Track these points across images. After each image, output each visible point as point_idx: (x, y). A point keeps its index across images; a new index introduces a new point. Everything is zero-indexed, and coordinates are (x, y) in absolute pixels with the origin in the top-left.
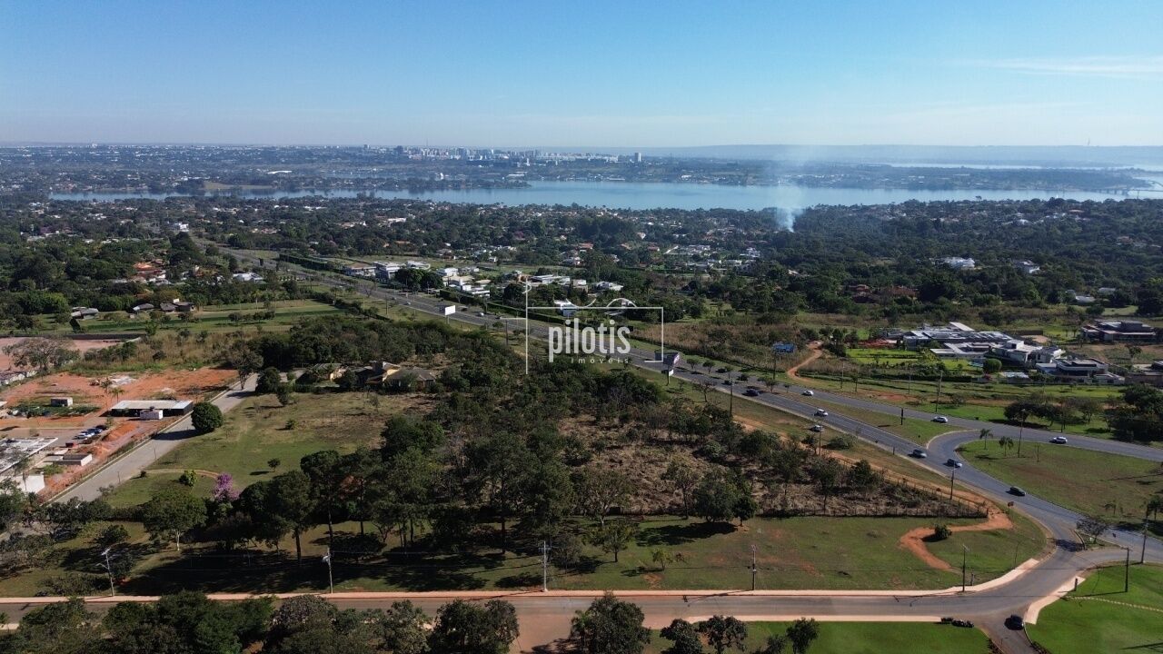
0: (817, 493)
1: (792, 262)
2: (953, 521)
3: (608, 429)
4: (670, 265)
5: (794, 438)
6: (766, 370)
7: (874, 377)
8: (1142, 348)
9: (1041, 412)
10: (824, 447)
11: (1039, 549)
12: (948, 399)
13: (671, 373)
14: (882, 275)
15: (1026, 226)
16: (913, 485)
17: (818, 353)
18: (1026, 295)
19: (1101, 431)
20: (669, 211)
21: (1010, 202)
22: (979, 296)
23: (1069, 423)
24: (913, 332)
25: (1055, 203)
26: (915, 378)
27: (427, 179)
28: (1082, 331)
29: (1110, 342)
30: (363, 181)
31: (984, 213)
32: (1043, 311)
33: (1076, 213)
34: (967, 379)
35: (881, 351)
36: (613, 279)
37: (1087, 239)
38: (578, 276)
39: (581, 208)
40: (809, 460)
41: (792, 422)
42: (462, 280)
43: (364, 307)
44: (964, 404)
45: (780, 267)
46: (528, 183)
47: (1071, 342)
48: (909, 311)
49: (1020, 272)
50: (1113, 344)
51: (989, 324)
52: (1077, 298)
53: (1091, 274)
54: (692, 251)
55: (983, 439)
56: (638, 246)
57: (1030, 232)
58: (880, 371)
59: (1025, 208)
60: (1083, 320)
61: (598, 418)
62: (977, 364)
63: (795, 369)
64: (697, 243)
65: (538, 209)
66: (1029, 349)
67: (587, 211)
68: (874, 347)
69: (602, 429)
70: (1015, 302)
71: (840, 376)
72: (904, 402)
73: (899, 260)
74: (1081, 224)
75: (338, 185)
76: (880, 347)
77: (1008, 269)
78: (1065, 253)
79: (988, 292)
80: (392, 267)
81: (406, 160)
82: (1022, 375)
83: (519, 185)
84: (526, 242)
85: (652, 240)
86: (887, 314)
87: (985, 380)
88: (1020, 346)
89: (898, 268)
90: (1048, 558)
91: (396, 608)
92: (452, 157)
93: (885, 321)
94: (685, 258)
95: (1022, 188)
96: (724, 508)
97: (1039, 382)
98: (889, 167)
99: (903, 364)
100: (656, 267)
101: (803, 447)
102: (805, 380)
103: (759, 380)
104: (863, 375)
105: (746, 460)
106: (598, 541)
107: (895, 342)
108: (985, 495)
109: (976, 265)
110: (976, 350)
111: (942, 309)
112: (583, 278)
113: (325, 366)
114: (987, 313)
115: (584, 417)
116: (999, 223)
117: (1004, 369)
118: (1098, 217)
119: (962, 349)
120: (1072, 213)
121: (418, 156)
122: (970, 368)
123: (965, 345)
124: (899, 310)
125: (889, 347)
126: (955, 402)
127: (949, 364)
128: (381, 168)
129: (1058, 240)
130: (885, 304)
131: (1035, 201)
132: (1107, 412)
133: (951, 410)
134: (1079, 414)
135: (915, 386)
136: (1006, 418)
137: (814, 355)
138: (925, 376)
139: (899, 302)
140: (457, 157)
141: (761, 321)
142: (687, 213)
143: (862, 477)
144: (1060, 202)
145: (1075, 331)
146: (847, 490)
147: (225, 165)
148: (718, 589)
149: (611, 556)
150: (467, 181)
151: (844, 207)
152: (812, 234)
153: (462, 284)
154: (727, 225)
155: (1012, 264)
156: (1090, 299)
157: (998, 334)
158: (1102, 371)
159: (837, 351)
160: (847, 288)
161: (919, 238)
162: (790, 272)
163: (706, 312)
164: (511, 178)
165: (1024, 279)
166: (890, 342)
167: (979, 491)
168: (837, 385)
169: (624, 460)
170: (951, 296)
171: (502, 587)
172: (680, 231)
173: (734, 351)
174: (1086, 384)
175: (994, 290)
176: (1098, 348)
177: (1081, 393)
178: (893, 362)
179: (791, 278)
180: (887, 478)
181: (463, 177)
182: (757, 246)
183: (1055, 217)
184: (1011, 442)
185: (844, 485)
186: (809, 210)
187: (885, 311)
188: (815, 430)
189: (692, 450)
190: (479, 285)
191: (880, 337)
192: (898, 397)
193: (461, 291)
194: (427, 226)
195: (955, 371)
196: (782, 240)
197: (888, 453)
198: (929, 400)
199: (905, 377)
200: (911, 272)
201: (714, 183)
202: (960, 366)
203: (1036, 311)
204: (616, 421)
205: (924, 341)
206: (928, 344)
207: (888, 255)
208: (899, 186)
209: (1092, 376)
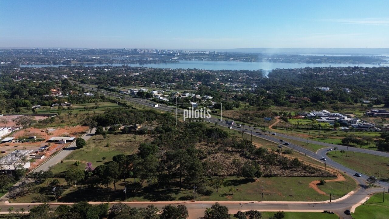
0: (282, 168)
1: (268, 89)
2: (326, 178)
3: (211, 147)
4: (228, 90)
5: (273, 150)
6: (261, 126)
7: (298, 129)
8: (386, 119)
9: (354, 141)
10: (283, 153)
11: (354, 188)
12: (323, 136)
13: (231, 128)
14: (298, 93)
15: (346, 76)
16: (312, 166)
17: (279, 121)
18: (347, 100)
19: (373, 147)
20: (226, 71)
21: (340, 68)
22: (331, 100)
23: (363, 145)
24: (310, 113)
25: (356, 68)
26: (311, 129)
27: (145, 60)
28: (366, 113)
29: (375, 117)
30: (124, 60)
31: (332, 71)
32: (353, 106)
33: (363, 72)
34: (329, 130)
35: (299, 120)
36: (209, 95)
37: (367, 81)
38: (197, 94)
39: (197, 70)
40: (278, 157)
41: (272, 144)
42: (159, 95)
43: (128, 105)
44: (328, 138)
45: (264, 90)
46: (179, 61)
47: (362, 117)
48: (308, 106)
49: (345, 92)
50: (376, 117)
51: (335, 110)
52: (364, 101)
53: (369, 93)
54: (234, 85)
55: (335, 150)
56: (217, 83)
57: (348, 78)
58: (299, 127)
59: (346, 70)
60: (366, 109)
61: (208, 143)
62: (331, 124)
63: (271, 126)
64: (236, 82)
65: (183, 70)
66: (349, 119)
67: (199, 71)
68: (297, 118)
69: (209, 147)
70: (343, 103)
71: (286, 129)
72: (308, 138)
73: (304, 88)
74: (365, 75)
75: (115, 62)
76: (299, 118)
77: (341, 91)
78: (360, 85)
79: (334, 99)
80: (136, 91)
81: (138, 53)
82: (347, 128)
83: (176, 62)
84: (179, 82)
85: (221, 81)
86: (301, 107)
87: (335, 130)
88: (346, 118)
89: (304, 91)
90: (357, 191)
91: (149, 207)
92: (153, 52)
93: (300, 109)
94: (232, 87)
95: (345, 63)
96: (252, 174)
97: (352, 130)
98: (300, 55)
99: (307, 124)
100: (223, 90)
101: (276, 153)
102: (275, 130)
103: (260, 130)
104: (294, 128)
105: (257, 157)
106: (211, 185)
107: (304, 116)
108: (336, 169)
109: (330, 89)
110: (331, 119)
111: (319, 105)
112: (199, 94)
113: (117, 125)
114: (334, 106)
115: (203, 143)
116: (337, 75)
117: (341, 126)
118: (370, 73)
119: (326, 119)
120: (361, 71)
121: (142, 52)
122: (329, 126)
123: (327, 118)
124: (305, 105)
125: (302, 118)
126: (325, 138)
127: (322, 124)
128: (130, 56)
129: (357, 81)
130: (300, 104)
131: (349, 67)
132: (375, 141)
133: (323, 140)
134: (366, 142)
135: (311, 132)
136: (342, 143)
137: (277, 121)
138: (315, 128)
139: (305, 102)
140: (155, 52)
141: (259, 109)
142: (233, 71)
143: (296, 163)
144: (357, 68)
145: (364, 113)
146: (291, 168)
147: (78, 55)
148: (251, 201)
149: (215, 190)
150: (159, 60)
151: (285, 69)
152: (274, 79)
153: (159, 96)
154: (246, 76)
155: (342, 89)
156: (369, 102)
157: (338, 114)
158: (373, 127)
159: (285, 120)
160: (287, 98)
161: (310, 80)
162: (268, 92)
163: (241, 106)
164: (173, 59)
165: (346, 95)
166: (302, 116)
167: (335, 168)
168: (286, 132)
169: (217, 157)
170: (322, 100)
171: (181, 200)
172: (230, 78)
173: (251, 120)
174: (368, 131)
175: (336, 99)
176: (371, 119)
177: (366, 134)
178: (304, 124)
179: (268, 94)
180: (304, 163)
181: (157, 59)
182: (256, 83)
183: (356, 73)
184: (344, 152)
185: (290, 166)
186: (273, 71)
187: (300, 106)
188: (279, 147)
189: (239, 154)
190: (165, 97)
191: (299, 115)
192: (306, 136)
193: (159, 99)
194: (146, 76)
195: (325, 127)
196: (264, 81)
197: (304, 155)
198: (316, 137)
199: (308, 129)
200: (308, 92)
201: (241, 61)
202: (326, 125)
203: (351, 106)
204: (214, 144)
205: (313, 116)
206: (315, 117)
207: (300, 86)
208: (303, 62)
209: (370, 128)
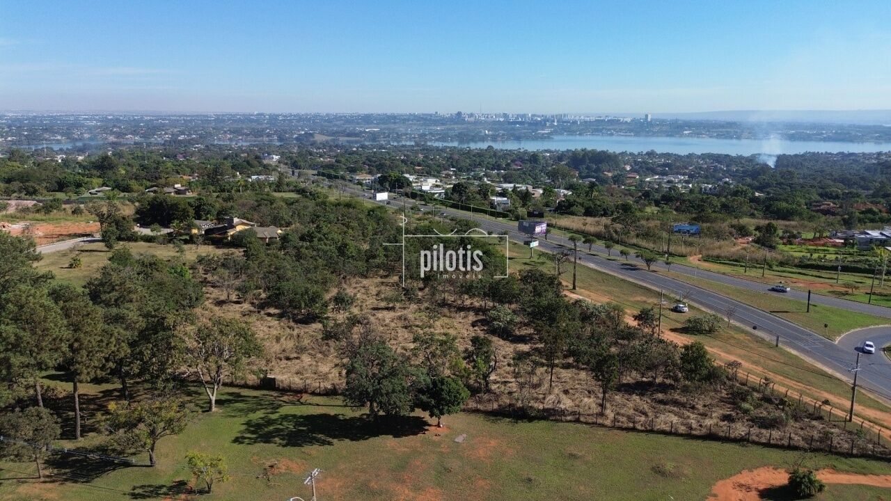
1: (762, 188)
20: (662, 154)
24: (869, 232)
27: (475, 134)
45: (748, 190)
46: (552, 136)
54: (668, 179)
65: (549, 152)
75: (406, 137)
81: (463, 122)
85: (635, 171)
86: (846, 222)
92: (497, 120)
94: (660, 183)
121: (472, 119)
140: (502, 120)
142: (678, 156)
150: (504, 135)
152: (790, 169)
162: (757, 194)
164: (539, 133)
172: (665, 166)
181: (502, 133)
196: (760, 172)
201: (711, 137)
205: (880, 240)
206: (884, 242)
